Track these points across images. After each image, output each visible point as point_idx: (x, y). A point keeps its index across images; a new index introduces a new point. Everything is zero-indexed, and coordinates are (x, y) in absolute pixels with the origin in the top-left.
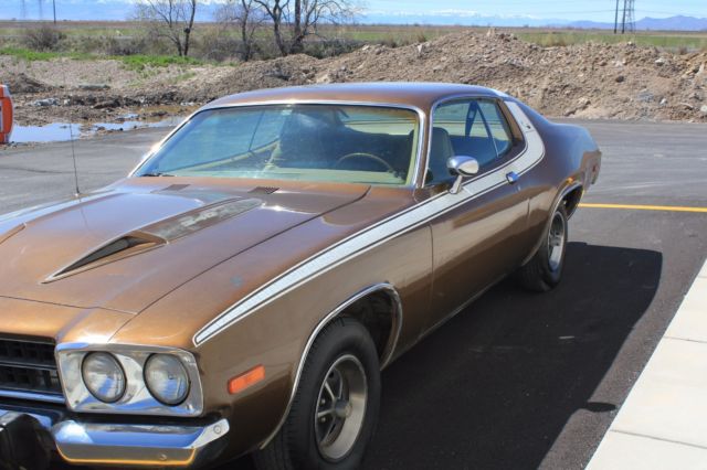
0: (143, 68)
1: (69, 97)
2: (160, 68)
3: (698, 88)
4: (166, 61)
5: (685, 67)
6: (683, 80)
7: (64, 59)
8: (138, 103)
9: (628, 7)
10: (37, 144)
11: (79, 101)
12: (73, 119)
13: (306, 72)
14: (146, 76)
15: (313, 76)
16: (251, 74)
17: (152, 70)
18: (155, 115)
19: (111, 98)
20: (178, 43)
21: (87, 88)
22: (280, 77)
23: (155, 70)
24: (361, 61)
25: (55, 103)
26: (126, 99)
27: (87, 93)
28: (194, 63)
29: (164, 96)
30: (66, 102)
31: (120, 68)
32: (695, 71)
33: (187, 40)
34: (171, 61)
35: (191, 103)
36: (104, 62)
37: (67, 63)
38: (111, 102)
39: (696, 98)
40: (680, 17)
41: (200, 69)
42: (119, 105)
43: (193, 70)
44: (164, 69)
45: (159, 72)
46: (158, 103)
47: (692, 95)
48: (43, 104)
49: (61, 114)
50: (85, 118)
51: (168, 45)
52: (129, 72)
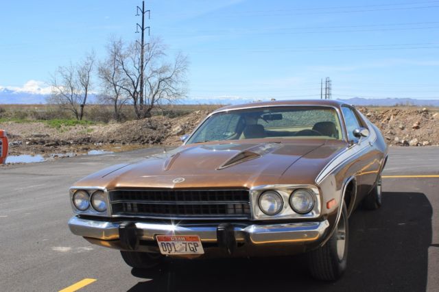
0: (60, 127)
1: (29, 140)
2: (71, 127)
3: (392, 128)
4: (73, 123)
5: (382, 117)
6: (383, 124)
7: (10, 123)
8: (69, 144)
9: (327, 93)
10: (25, 164)
11: (35, 142)
12: (36, 152)
13: (166, 125)
14: (62, 131)
15: (170, 127)
16: (134, 127)
17: (66, 127)
18: (84, 149)
19: (53, 141)
20: (76, 113)
21: (36, 136)
22: (152, 128)
23: (67, 127)
24: (197, 118)
25: (21, 144)
26: (62, 141)
27: (39, 138)
28: (91, 124)
29: (84, 140)
30: (27, 143)
31: (45, 127)
32: (389, 119)
33: (82, 111)
34: (77, 123)
35: (100, 144)
36: (36, 124)
37: (12, 124)
38: (54, 143)
39: (391, 133)
40: (357, 98)
41: (95, 127)
42: (58, 145)
43: (91, 127)
44: (73, 127)
45: (70, 129)
46: (81, 144)
47: (389, 132)
48: (14, 144)
49: (28, 149)
50: (43, 151)
51: (69, 114)
52: (52, 129)
